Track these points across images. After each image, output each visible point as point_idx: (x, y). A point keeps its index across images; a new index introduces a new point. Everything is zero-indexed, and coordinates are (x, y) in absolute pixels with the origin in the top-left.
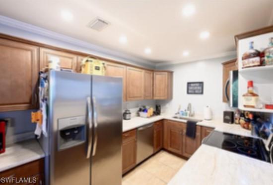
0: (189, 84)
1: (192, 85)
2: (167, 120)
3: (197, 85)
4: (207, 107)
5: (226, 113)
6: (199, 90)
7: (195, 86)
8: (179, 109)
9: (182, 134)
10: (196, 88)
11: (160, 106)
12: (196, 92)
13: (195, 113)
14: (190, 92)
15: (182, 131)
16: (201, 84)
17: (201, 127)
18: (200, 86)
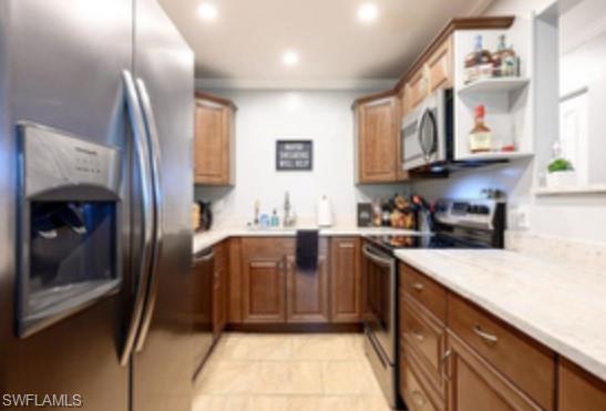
0: (281, 144)
1: (288, 147)
2: (239, 238)
3: (300, 147)
4: (324, 198)
5: (361, 208)
6: (303, 160)
7: (295, 151)
8: (257, 211)
9: (285, 269)
10: (296, 155)
11: (209, 204)
12: (298, 163)
13: (299, 214)
14: (282, 164)
15: (284, 259)
16: (308, 146)
17: (330, 238)
18: (304, 150)
